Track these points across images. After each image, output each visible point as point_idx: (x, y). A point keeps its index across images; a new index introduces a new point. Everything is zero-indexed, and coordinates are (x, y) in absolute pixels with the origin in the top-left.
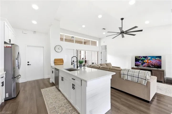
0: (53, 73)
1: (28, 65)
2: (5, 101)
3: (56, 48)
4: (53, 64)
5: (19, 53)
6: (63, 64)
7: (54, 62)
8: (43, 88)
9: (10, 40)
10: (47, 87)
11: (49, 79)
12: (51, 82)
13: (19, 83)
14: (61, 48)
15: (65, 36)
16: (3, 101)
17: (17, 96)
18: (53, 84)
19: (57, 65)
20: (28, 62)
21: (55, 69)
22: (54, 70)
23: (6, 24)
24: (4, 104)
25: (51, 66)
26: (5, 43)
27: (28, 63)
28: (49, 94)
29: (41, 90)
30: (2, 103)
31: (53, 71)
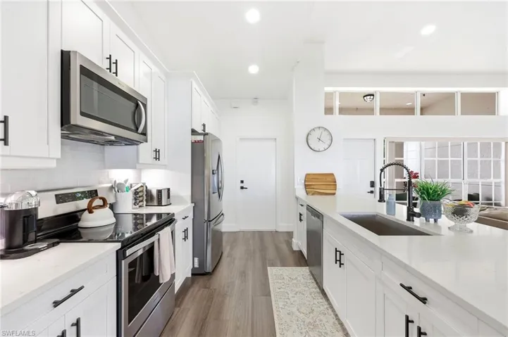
0: (301, 220)
1: (242, 188)
2: (192, 274)
3: (310, 137)
4: (300, 192)
5: (219, 156)
6: (334, 194)
7: (306, 185)
8: (273, 265)
9: (204, 125)
10: (284, 264)
11: (290, 234)
12: (295, 248)
13: (222, 233)
14: (329, 137)
15: (342, 94)
16: (190, 276)
17: (213, 271)
18: (301, 260)
19: (313, 194)
20: (242, 182)
21: (307, 209)
22: (304, 211)
23: (195, 85)
24: (189, 282)
25: (297, 198)
26: (194, 132)
27: (242, 185)
28: (290, 296)
29: (269, 268)
30: (187, 278)
31: (301, 215)
